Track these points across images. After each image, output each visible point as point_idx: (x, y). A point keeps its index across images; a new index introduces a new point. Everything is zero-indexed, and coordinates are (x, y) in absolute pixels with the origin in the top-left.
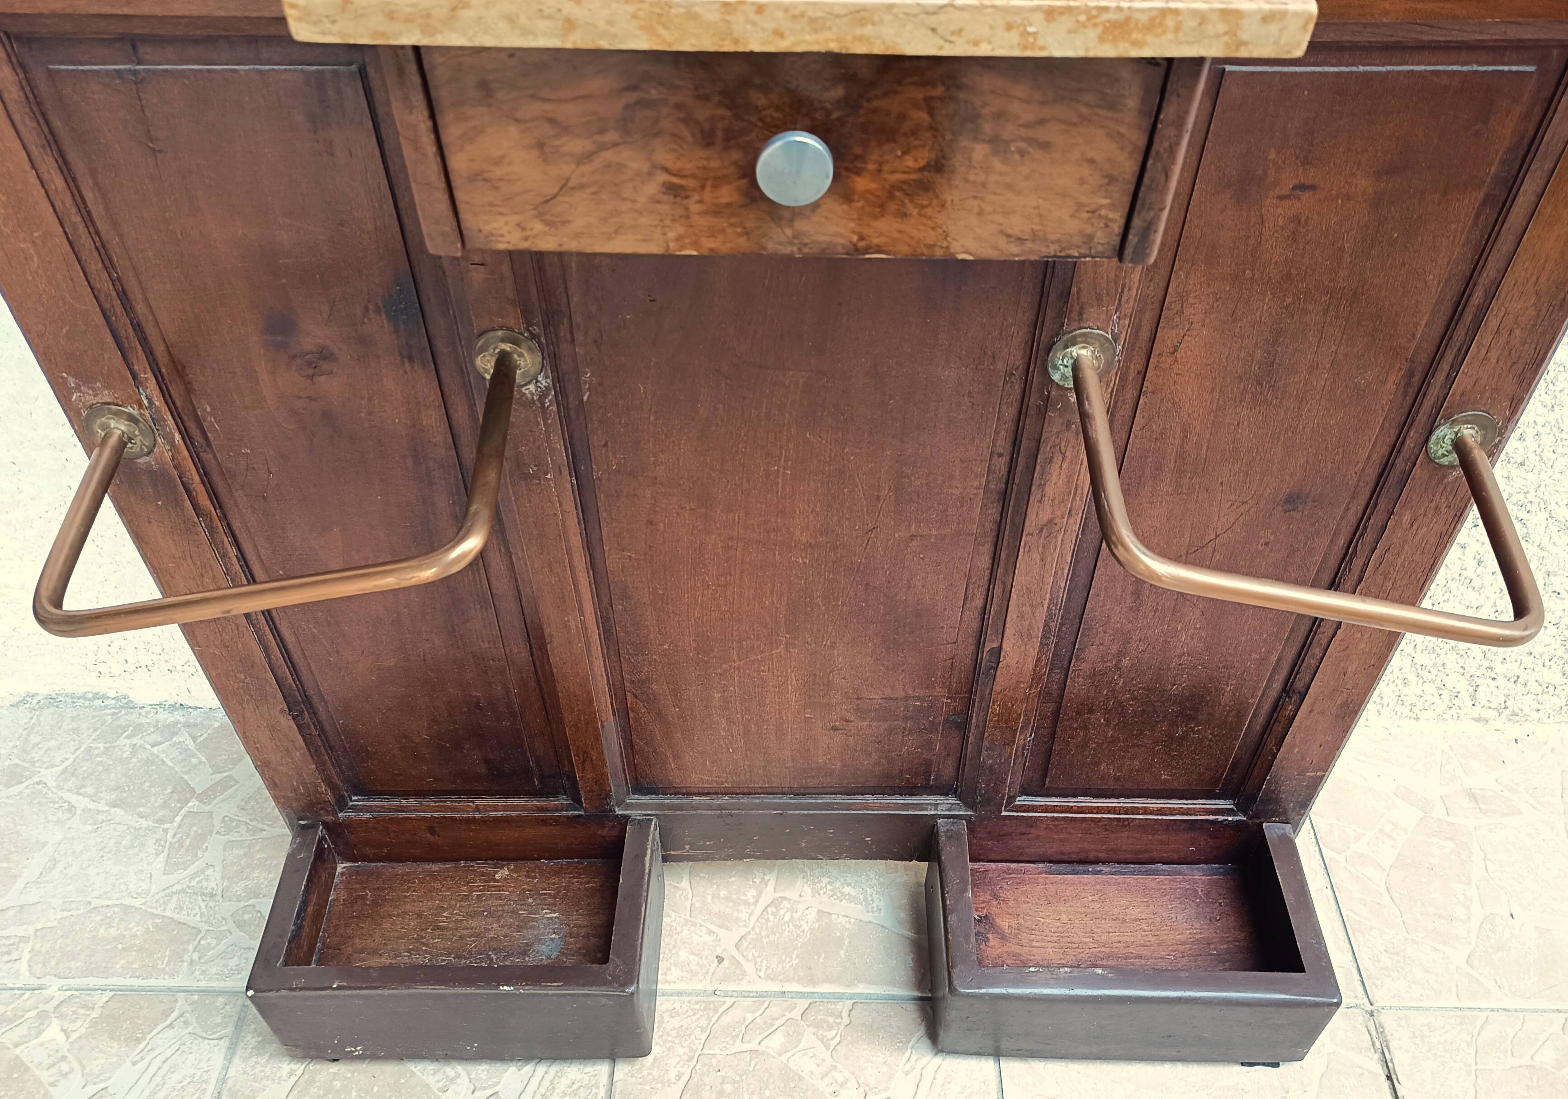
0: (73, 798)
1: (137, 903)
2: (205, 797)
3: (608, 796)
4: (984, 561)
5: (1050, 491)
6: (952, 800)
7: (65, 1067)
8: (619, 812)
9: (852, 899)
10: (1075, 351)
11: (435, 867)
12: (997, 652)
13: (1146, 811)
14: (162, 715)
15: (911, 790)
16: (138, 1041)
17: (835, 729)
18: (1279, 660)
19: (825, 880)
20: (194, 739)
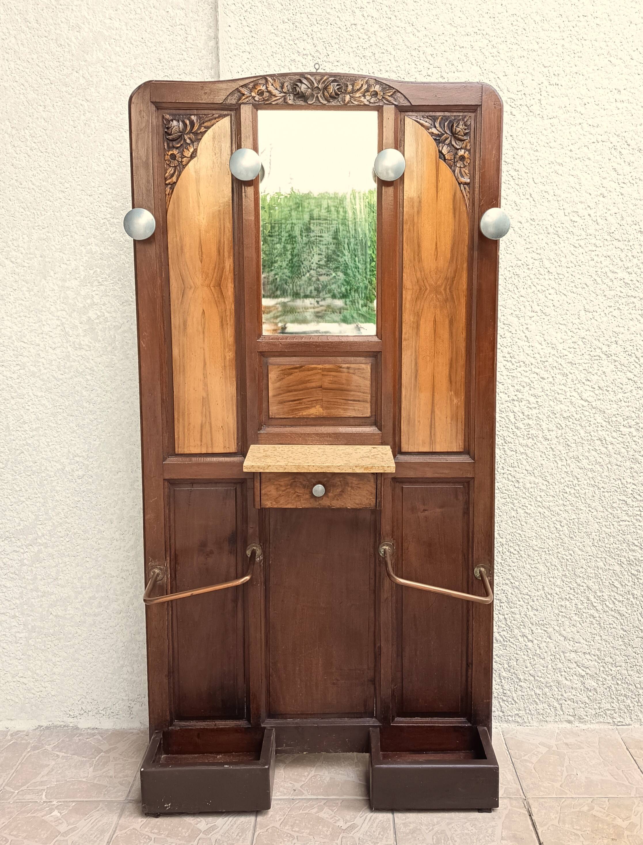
0: (58, 753)
1: (84, 780)
2: (107, 752)
3: (260, 717)
4: (372, 614)
5: (385, 588)
6: (374, 719)
7: (60, 821)
8: (262, 726)
9: (342, 774)
10: (384, 547)
11: (196, 755)
12: (380, 647)
13: (439, 723)
14: (89, 731)
15: (360, 715)
16: (86, 814)
17: (334, 684)
18: (462, 651)
19: (333, 770)
20: (102, 737)
